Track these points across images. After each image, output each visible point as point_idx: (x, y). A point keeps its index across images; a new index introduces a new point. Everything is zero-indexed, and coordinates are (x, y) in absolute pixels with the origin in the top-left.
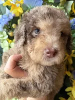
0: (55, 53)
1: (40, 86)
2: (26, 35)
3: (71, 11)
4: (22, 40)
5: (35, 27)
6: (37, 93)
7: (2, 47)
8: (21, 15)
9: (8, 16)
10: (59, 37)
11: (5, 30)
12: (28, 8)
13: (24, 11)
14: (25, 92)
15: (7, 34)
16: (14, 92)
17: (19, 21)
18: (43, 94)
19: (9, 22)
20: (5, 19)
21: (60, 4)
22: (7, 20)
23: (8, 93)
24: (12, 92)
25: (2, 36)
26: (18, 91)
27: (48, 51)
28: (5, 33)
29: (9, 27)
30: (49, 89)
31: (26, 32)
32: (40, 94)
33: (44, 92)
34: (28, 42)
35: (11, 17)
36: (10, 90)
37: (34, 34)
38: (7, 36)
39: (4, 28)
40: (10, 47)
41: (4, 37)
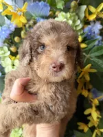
0: (61, 67)
1: (53, 109)
2: (31, 52)
3: (85, 17)
4: (27, 58)
7: (4, 66)
8: (25, 26)
9: (9, 28)
10: (64, 51)
11: (6, 44)
12: (32, 16)
13: (28, 20)
14: (37, 116)
15: (9, 50)
16: (25, 117)
17: (22, 33)
18: (57, 118)
19: (10, 34)
20: (5, 31)
21: (72, 10)
22: (8, 32)
23: (19, 118)
25: (3, 52)
27: (53, 65)
28: (6, 48)
29: (10, 41)
30: (64, 111)
31: (31, 49)
32: (54, 118)
33: (58, 115)
34: (34, 59)
35: (13, 29)
36: (21, 114)
37: (40, 50)
38: (9, 52)
39: (4, 42)
40: (13, 65)
41: (5, 53)
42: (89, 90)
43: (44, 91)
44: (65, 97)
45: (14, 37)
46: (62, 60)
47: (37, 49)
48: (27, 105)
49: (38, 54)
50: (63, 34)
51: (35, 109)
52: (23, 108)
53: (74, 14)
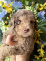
0: (28, 30)
1: (24, 49)
2: (15, 24)
3: (38, 9)
4: (13, 26)
5: (18, 20)
6: (23, 52)
7: (2, 30)
8: (11, 12)
9: (4, 13)
10: (29, 24)
11: (3, 20)
12: (15, 8)
13: (13, 10)
14: (18, 52)
15: (4, 23)
16: (12, 52)
17: (10, 15)
18: (26, 52)
19: (5, 16)
20: (3, 14)
21: (32, 5)
22: (4, 15)
24: (11, 52)
25: (1, 24)
26: (14, 51)
27: (25, 30)
29: (5, 19)
31: (15, 22)
33: (26, 51)
35: (6, 13)
36: (11, 51)
37: (18, 23)
40: (6, 29)
42: (40, 41)
43: (21, 41)
44: (30, 43)
45: (6, 17)
46: (28, 27)
47: (17, 22)
48: (13, 47)
49: (18, 24)
50: (29, 16)
51: (17, 48)
52: (11, 48)
53: (33, 7)
